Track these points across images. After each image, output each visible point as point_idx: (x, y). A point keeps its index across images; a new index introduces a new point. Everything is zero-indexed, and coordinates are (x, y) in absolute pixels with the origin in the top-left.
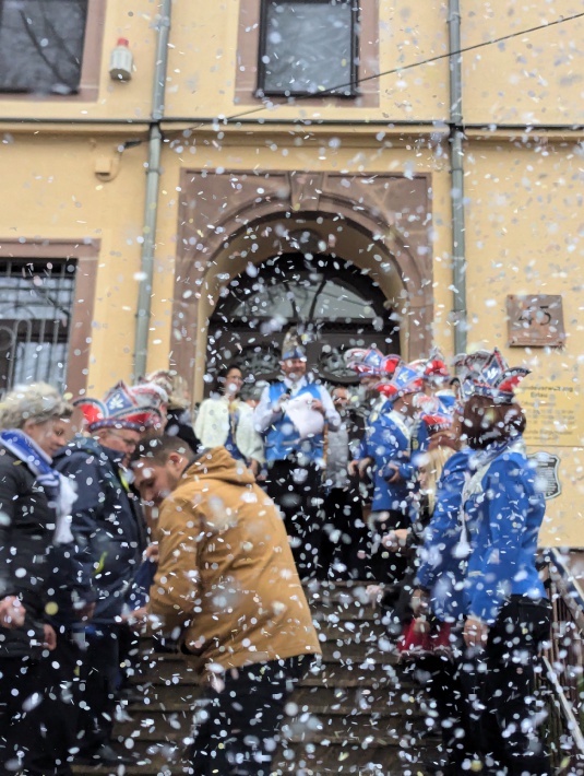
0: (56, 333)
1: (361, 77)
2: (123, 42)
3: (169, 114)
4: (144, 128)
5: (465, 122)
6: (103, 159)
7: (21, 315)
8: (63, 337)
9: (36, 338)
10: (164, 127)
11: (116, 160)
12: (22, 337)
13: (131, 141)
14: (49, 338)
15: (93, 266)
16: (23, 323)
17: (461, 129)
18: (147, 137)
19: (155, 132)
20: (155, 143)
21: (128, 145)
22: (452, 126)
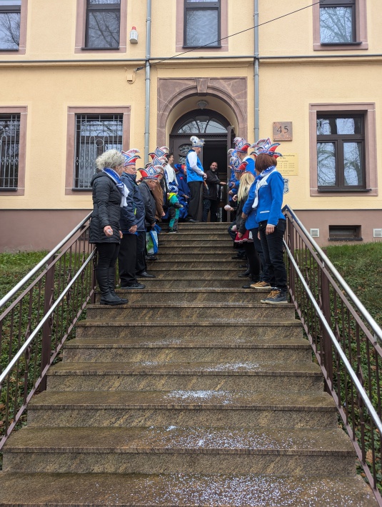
0: (117, 140)
1: (222, 38)
2: (134, 28)
3: (152, 57)
4: (144, 62)
5: (259, 56)
6: (130, 75)
7: (105, 134)
8: (120, 143)
9: (111, 143)
10: (150, 61)
11: (134, 76)
12: (106, 142)
13: (139, 68)
14: (115, 143)
15: (129, 115)
16: (106, 137)
17: (258, 59)
18: (145, 66)
19: (148, 64)
20: (148, 68)
21: (138, 69)
22: (255, 58)
